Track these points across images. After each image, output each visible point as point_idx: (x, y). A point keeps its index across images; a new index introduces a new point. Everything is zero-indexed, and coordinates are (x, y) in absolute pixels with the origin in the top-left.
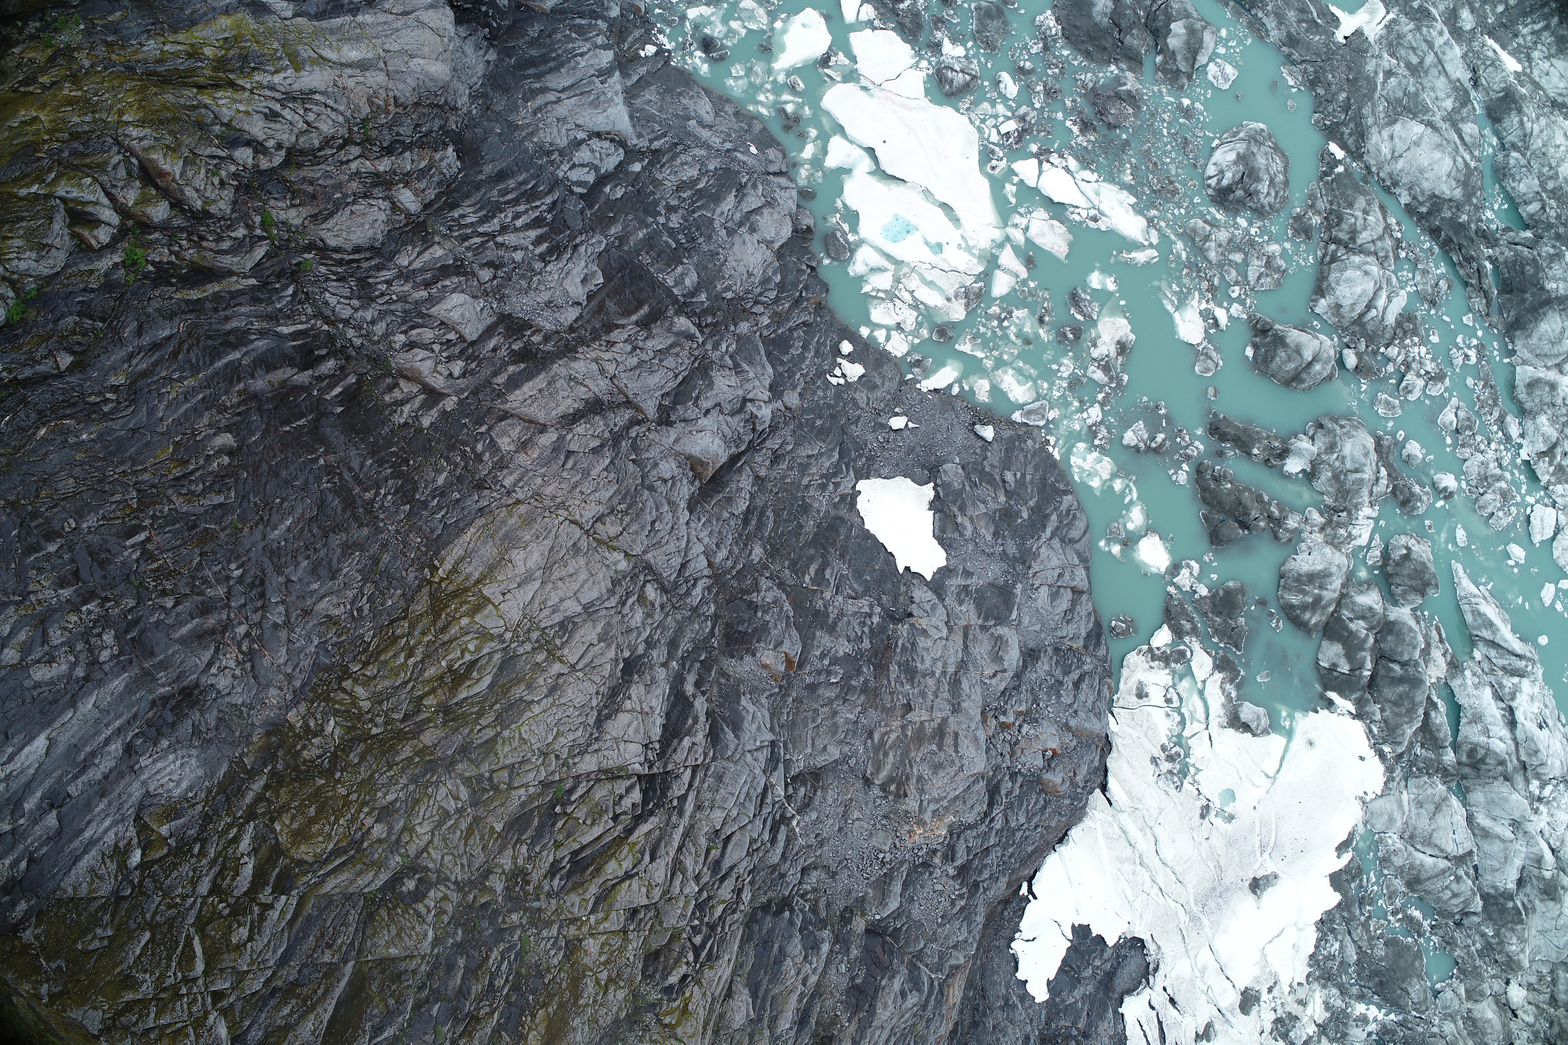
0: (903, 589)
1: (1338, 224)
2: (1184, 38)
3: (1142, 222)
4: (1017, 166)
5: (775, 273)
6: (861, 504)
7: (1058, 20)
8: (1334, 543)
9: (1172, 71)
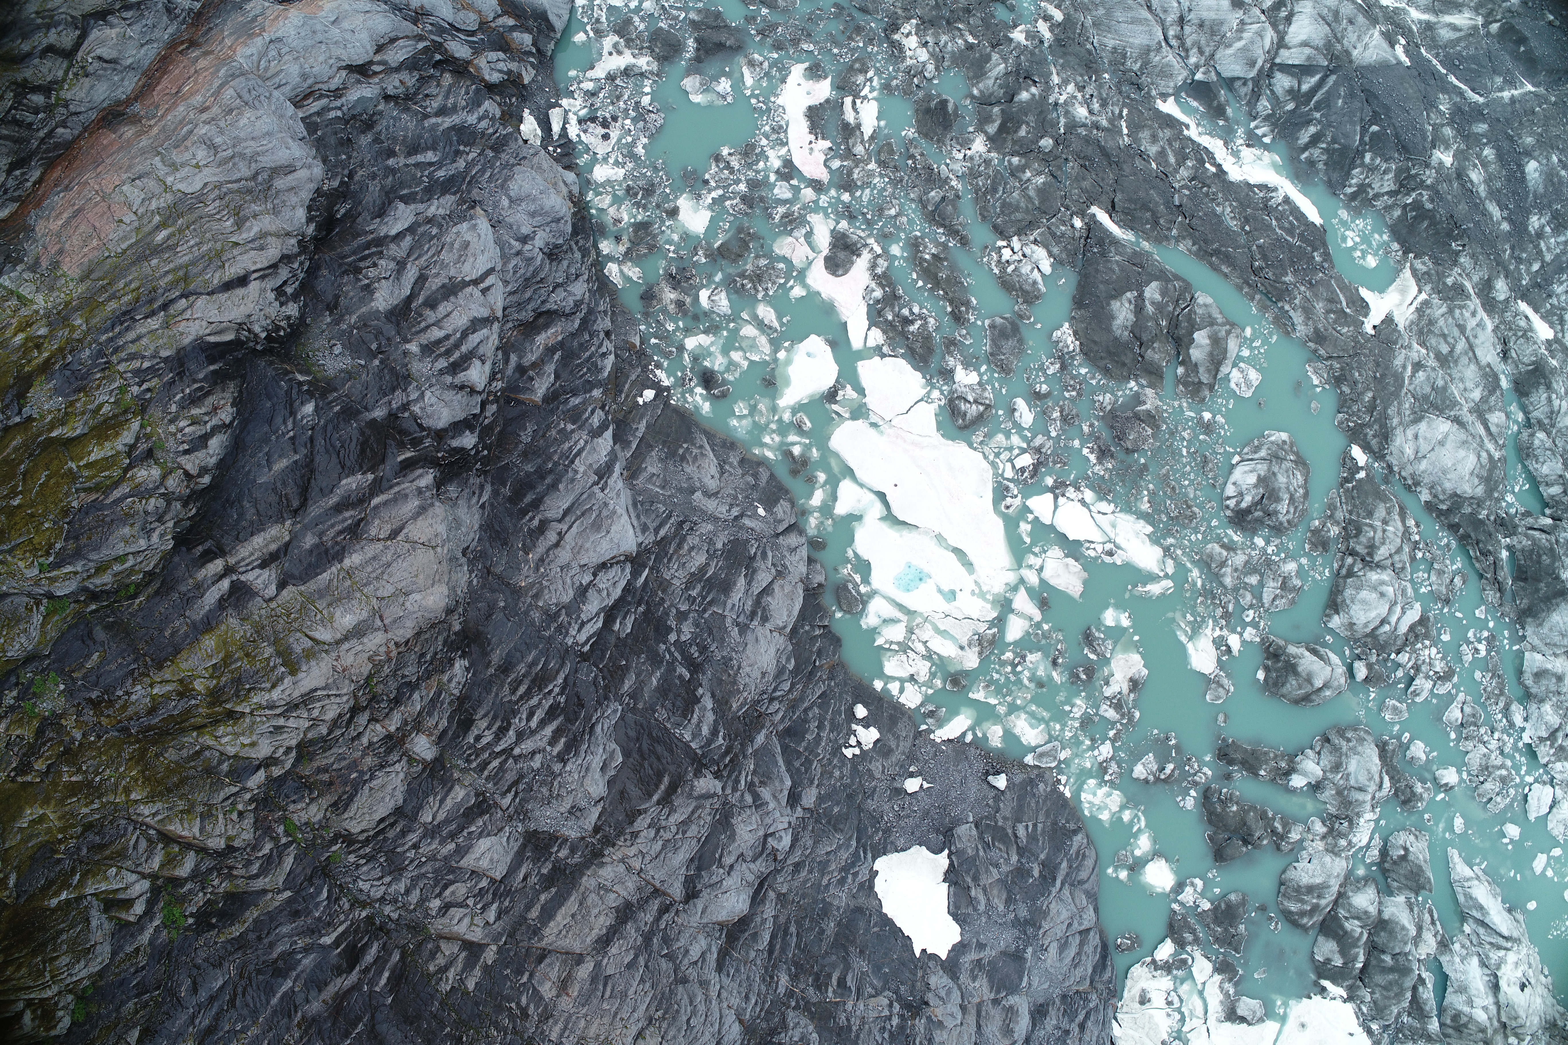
0: (920, 974)
1: (1357, 536)
2: (1208, 349)
3: (1158, 552)
4: (1032, 503)
5: (788, 660)
6: (880, 886)
7: (1075, 333)
8: (1334, 851)
9: (1193, 383)
